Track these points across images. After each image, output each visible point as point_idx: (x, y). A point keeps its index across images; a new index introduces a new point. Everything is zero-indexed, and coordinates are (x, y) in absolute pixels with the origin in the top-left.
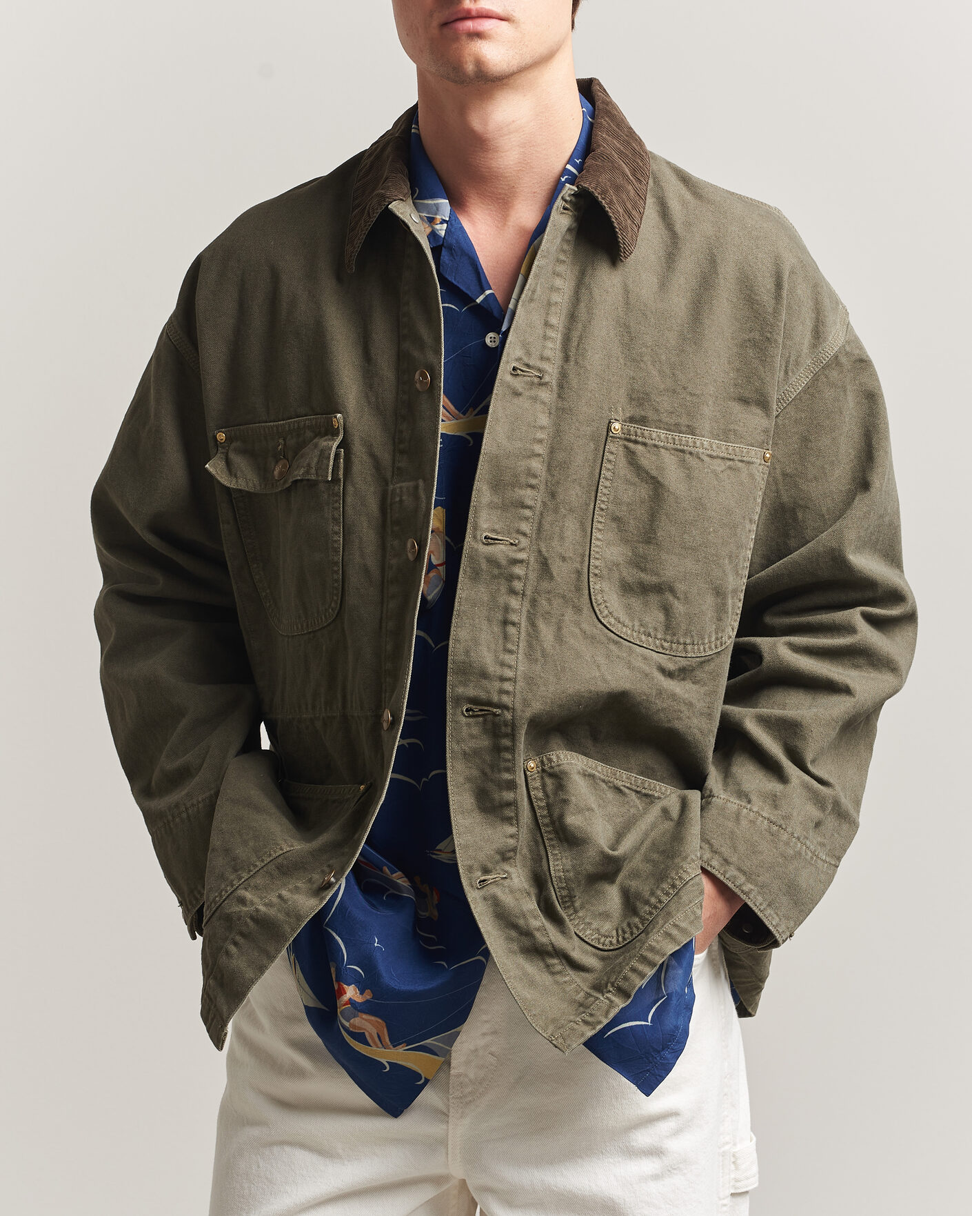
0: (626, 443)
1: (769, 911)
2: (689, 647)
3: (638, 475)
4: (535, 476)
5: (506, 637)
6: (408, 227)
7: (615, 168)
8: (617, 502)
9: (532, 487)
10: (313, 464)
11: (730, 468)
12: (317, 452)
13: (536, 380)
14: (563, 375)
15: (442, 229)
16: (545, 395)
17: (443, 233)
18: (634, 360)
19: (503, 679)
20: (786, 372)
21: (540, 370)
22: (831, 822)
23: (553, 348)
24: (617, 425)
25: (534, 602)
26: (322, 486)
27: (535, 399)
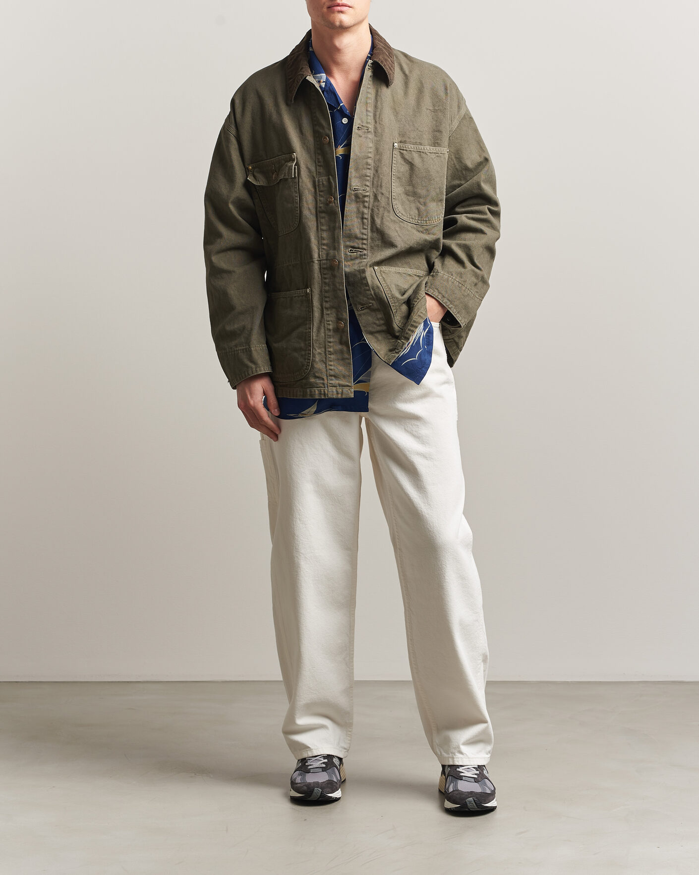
0: (400, 150)
1: (458, 315)
2: (428, 222)
3: (405, 161)
4: (370, 165)
5: (363, 223)
6: (314, 85)
7: (384, 53)
8: (398, 171)
9: (369, 169)
10: (286, 173)
11: (437, 156)
12: (287, 168)
13: (366, 131)
14: (376, 128)
15: (323, 85)
16: (370, 136)
17: (324, 86)
18: (399, 121)
19: (363, 239)
20: (451, 121)
21: (367, 127)
22: (480, 284)
23: (371, 119)
24: (396, 144)
25: (372, 210)
26: (290, 180)
27: (366, 138)
